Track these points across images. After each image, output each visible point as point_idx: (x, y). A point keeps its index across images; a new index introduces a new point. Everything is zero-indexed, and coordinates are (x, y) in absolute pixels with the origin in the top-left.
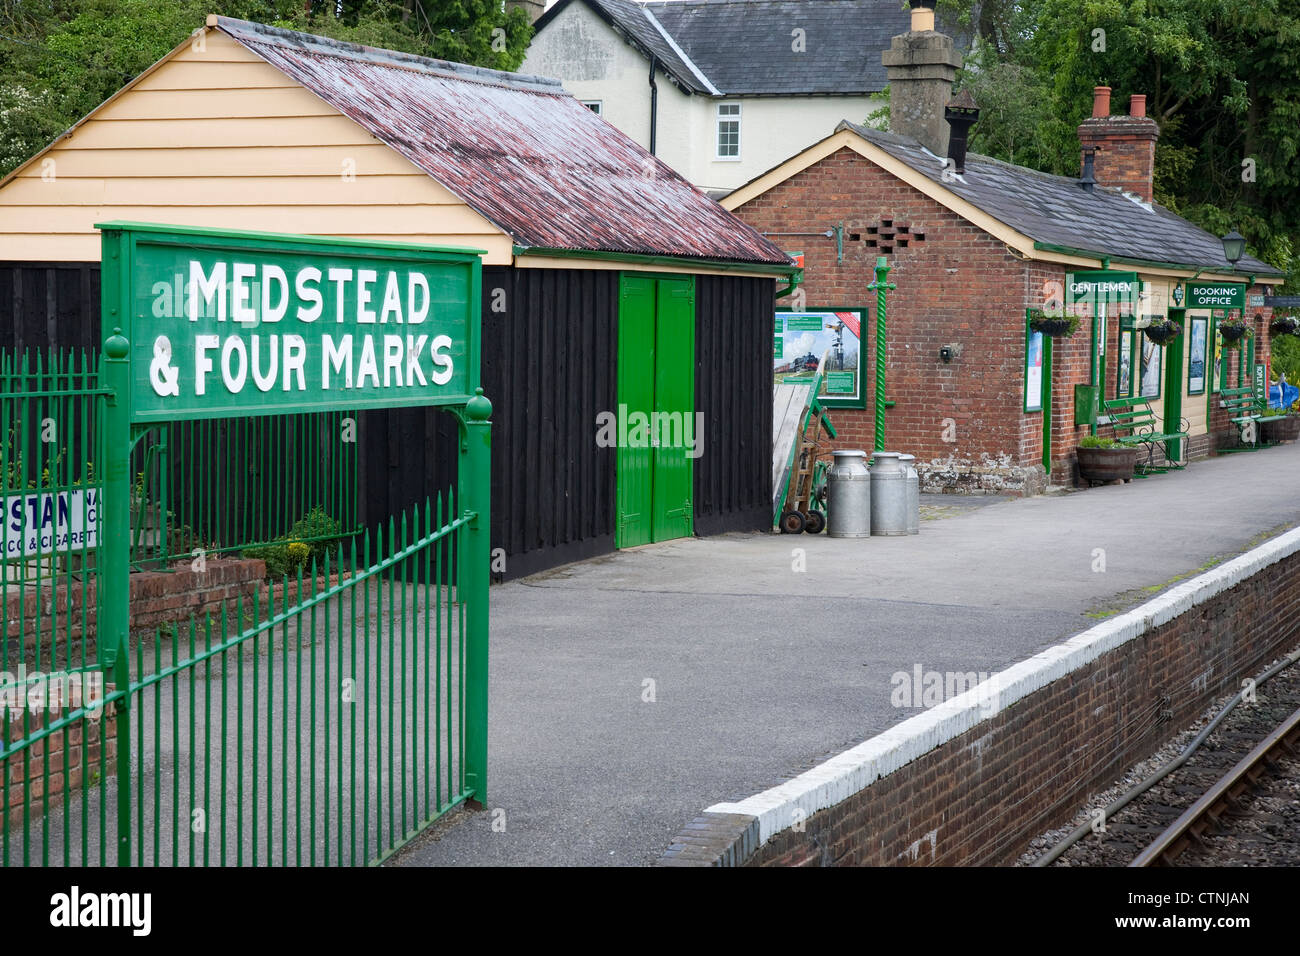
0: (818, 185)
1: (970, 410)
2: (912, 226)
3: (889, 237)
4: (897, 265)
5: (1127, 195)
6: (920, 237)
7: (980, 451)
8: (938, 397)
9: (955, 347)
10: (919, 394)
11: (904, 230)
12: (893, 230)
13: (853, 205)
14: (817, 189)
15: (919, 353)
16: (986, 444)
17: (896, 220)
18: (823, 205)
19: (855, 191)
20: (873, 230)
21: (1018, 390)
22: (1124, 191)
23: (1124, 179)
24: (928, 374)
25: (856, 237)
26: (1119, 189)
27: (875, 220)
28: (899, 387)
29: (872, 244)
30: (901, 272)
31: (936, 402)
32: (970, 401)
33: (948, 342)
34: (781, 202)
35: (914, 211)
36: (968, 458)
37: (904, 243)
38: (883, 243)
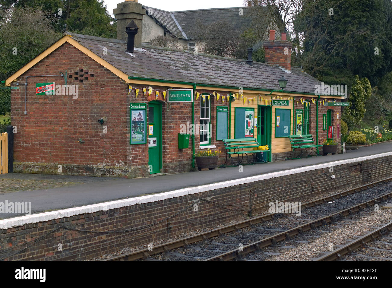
0: (59, 57)
1: (110, 144)
2: (90, 71)
3: (82, 76)
4: (85, 87)
5: (280, 67)
6: (92, 76)
7: (114, 160)
8: (99, 139)
9: (104, 118)
10: (93, 137)
11: (87, 73)
12: (83, 73)
13: (70, 64)
14: (59, 58)
15: (93, 121)
16: (115, 157)
17: (85, 69)
18: (61, 64)
19: (70, 59)
20: (77, 73)
21: (126, 136)
22: (280, 66)
23: (279, 62)
24: (96, 129)
25: (71, 76)
26: (278, 65)
27: (77, 70)
28: (86, 135)
29: (76, 78)
30: (86, 89)
31: (99, 140)
32: (110, 140)
33: (102, 117)
34: (47, 63)
35: (90, 65)
36: (109, 163)
37: (87, 78)
38: (80, 78)
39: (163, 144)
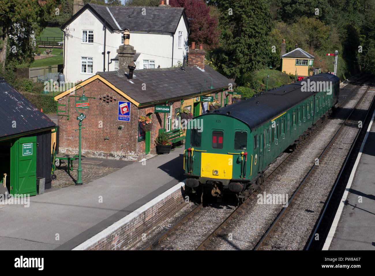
0: (92, 86)
1: (126, 141)
2: (113, 97)
3: (108, 99)
4: (110, 106)
6: (115, 100)
7: (128, 150)
8: (119, 137)
9: (123, 126)
10: (114, 136)
11: (112, 98)
12: (109, 98)
13: (100, 91)
14: (92, 87)
15: (115, 127)
16: (129, 149)
17: (110, 95)
18: (93, 91)
19: (101, 88)
20: (104, 98)
21: (136, 137)
22: (197, 66)
23: (197, 63)
24: (116, 132)
25: (101, 99)
27: (105, 95)
28: (110, 134)
29: (104, 101)
30: (111, 108)
31: (118, 138)
32: (126, 139)
33: (121, 125)
35: (114, 94)
36: (125, 152)
37: (111, 101)
38: (107, 100)
39: (151, 138)
